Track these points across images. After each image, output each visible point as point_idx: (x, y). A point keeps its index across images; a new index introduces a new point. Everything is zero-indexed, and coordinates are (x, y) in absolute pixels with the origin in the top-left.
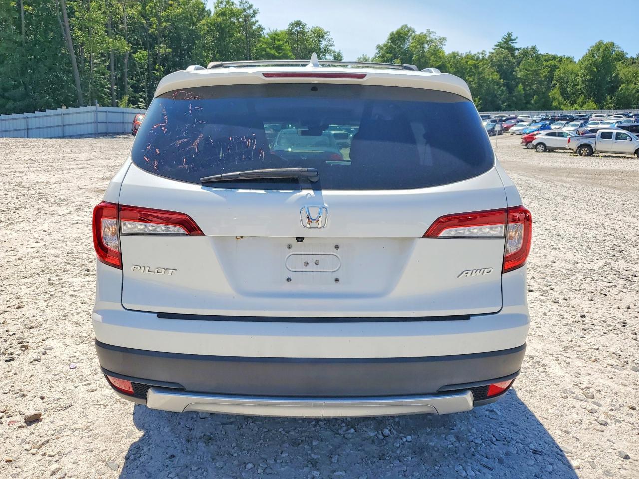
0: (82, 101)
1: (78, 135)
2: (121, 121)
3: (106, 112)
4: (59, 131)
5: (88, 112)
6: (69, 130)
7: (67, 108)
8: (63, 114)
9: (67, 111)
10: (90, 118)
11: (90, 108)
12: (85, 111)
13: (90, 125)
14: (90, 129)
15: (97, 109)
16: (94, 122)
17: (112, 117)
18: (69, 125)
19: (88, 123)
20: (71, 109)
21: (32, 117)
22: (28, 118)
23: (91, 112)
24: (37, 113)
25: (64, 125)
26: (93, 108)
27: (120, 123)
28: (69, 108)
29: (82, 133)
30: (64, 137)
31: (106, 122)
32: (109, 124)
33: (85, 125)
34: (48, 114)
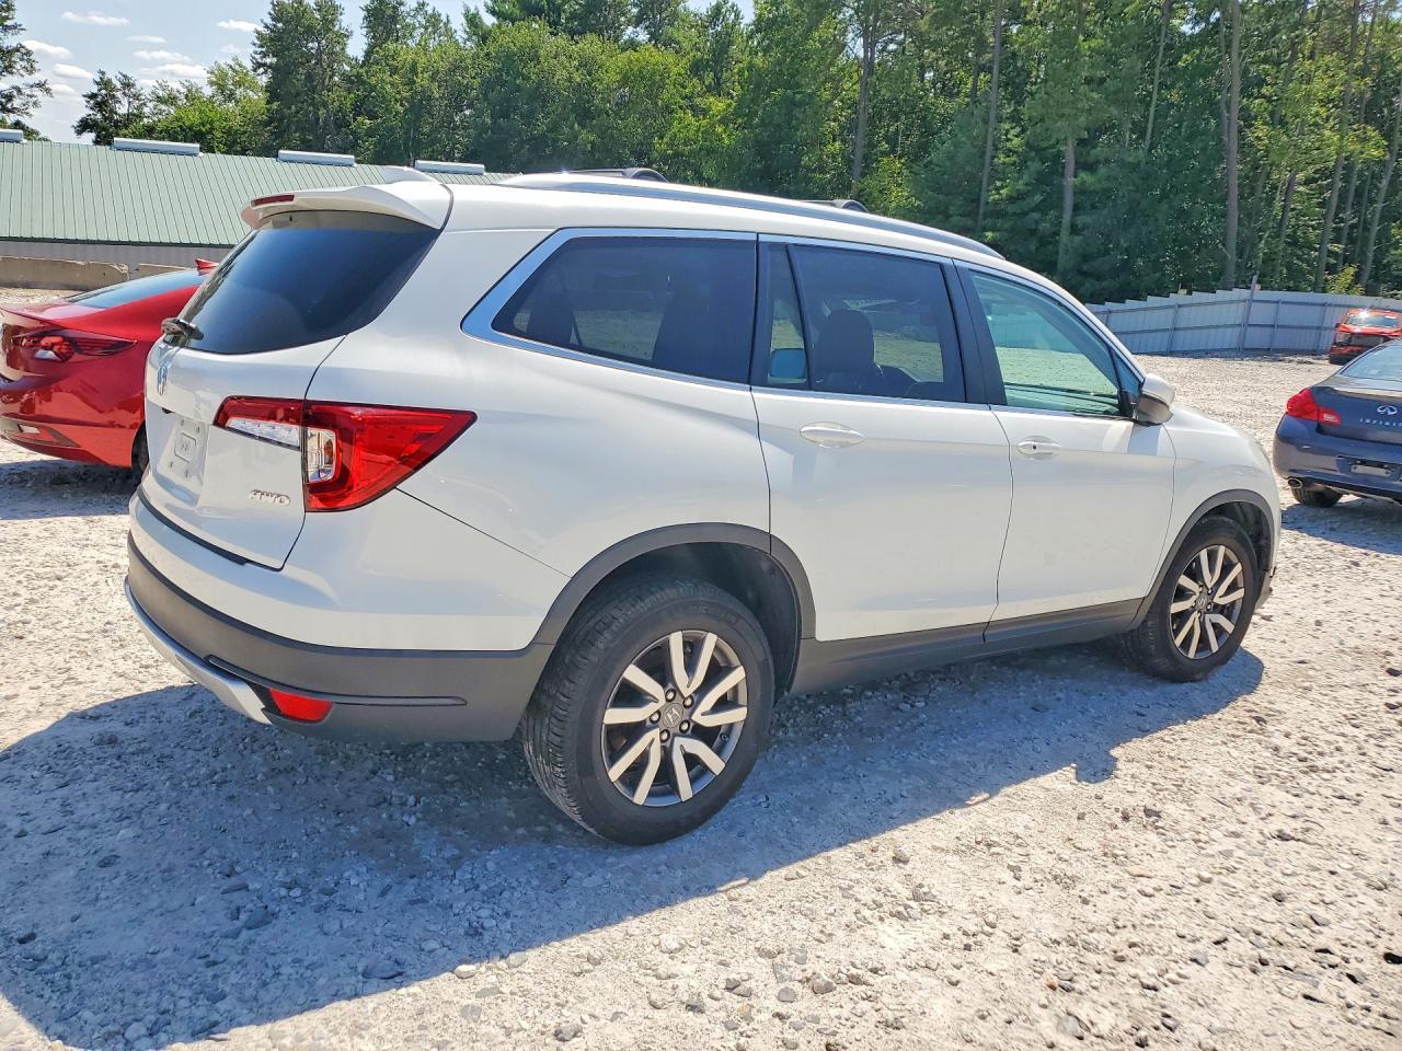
0: (1232, 278)
1: (1199, 351)
2: (1315, 325)
3: (1277, 302)
4: (1162, 340)
5: (1231, 302)
6: (1185, 340)
7: (1189, 293)
8: (1179, 306)
9: (1189, 299)
10: (1233, 314)
11: (1238, 293)
12: (1227, 299)
13: (1229, 331)
14: (1229, 338)
15: (1252, 294)
16: (1240, 325)
17: (1288, 315)
18: (1186, 329)
19: (1226, 326)
20: (1198, 296)
21: (1117, 312)
22: (1110, 312)
23: (1238, 301)
24: (1130, 304)
25: (1175, 329)
26: (1245, 293)
27: (1312, 328)
28: (1194, 293)
29: (1210, 347)
30: (1171, 353)
31: (1273, 326)
32: (1279, 331)
33: (1220, 330)
34: (1149, 306)
